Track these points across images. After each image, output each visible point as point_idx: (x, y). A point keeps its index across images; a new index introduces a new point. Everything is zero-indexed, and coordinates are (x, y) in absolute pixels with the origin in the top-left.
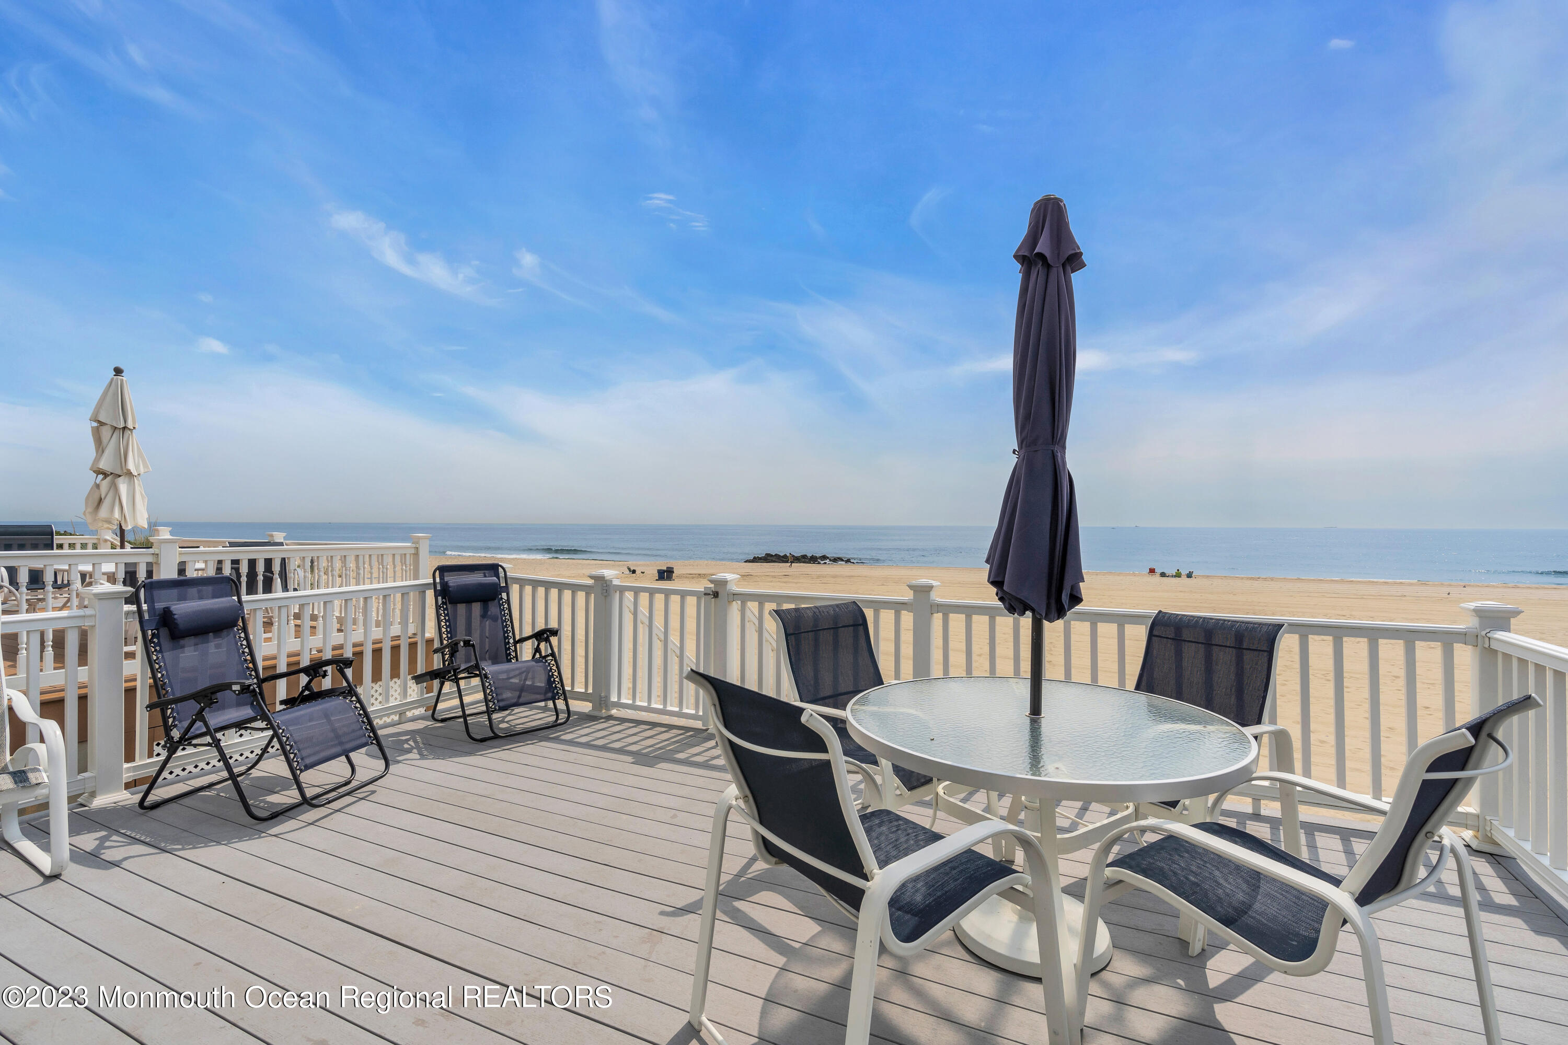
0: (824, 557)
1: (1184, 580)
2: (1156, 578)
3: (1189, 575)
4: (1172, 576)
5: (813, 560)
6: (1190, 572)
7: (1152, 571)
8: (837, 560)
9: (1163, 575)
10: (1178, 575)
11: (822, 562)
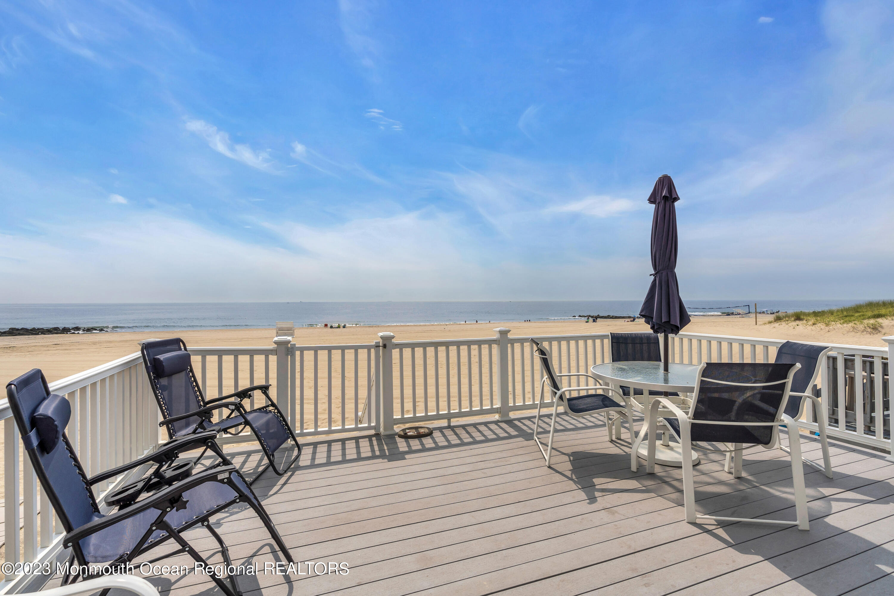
0: (77, 329)
1: (342, 329)
2: (329, 330)
3: (344, 327)
4: (336, 328)
5: (65, 330)
6: (344, 325)
7: (326, 325)
8: (91, 330)
9: (331, 327)
10: (339, 327)
11: (76, 332)
